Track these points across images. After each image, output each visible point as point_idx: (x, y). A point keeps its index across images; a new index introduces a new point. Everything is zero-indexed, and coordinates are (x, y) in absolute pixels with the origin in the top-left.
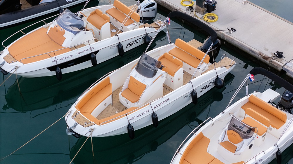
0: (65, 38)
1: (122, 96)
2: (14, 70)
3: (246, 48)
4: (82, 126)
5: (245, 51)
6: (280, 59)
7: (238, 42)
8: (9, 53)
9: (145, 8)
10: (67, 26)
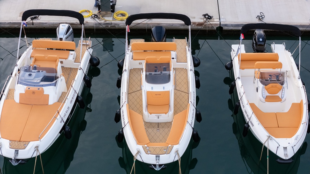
0: (48, 95)
1: (151, 114)
2: (36, 152)
3: (176, 25)
4: (166, 155)
5: (174, 29)
6: (212, 20)
7: (166, 23)
8: (9, 140)
9: (66, 35)
10: (39, 83)
